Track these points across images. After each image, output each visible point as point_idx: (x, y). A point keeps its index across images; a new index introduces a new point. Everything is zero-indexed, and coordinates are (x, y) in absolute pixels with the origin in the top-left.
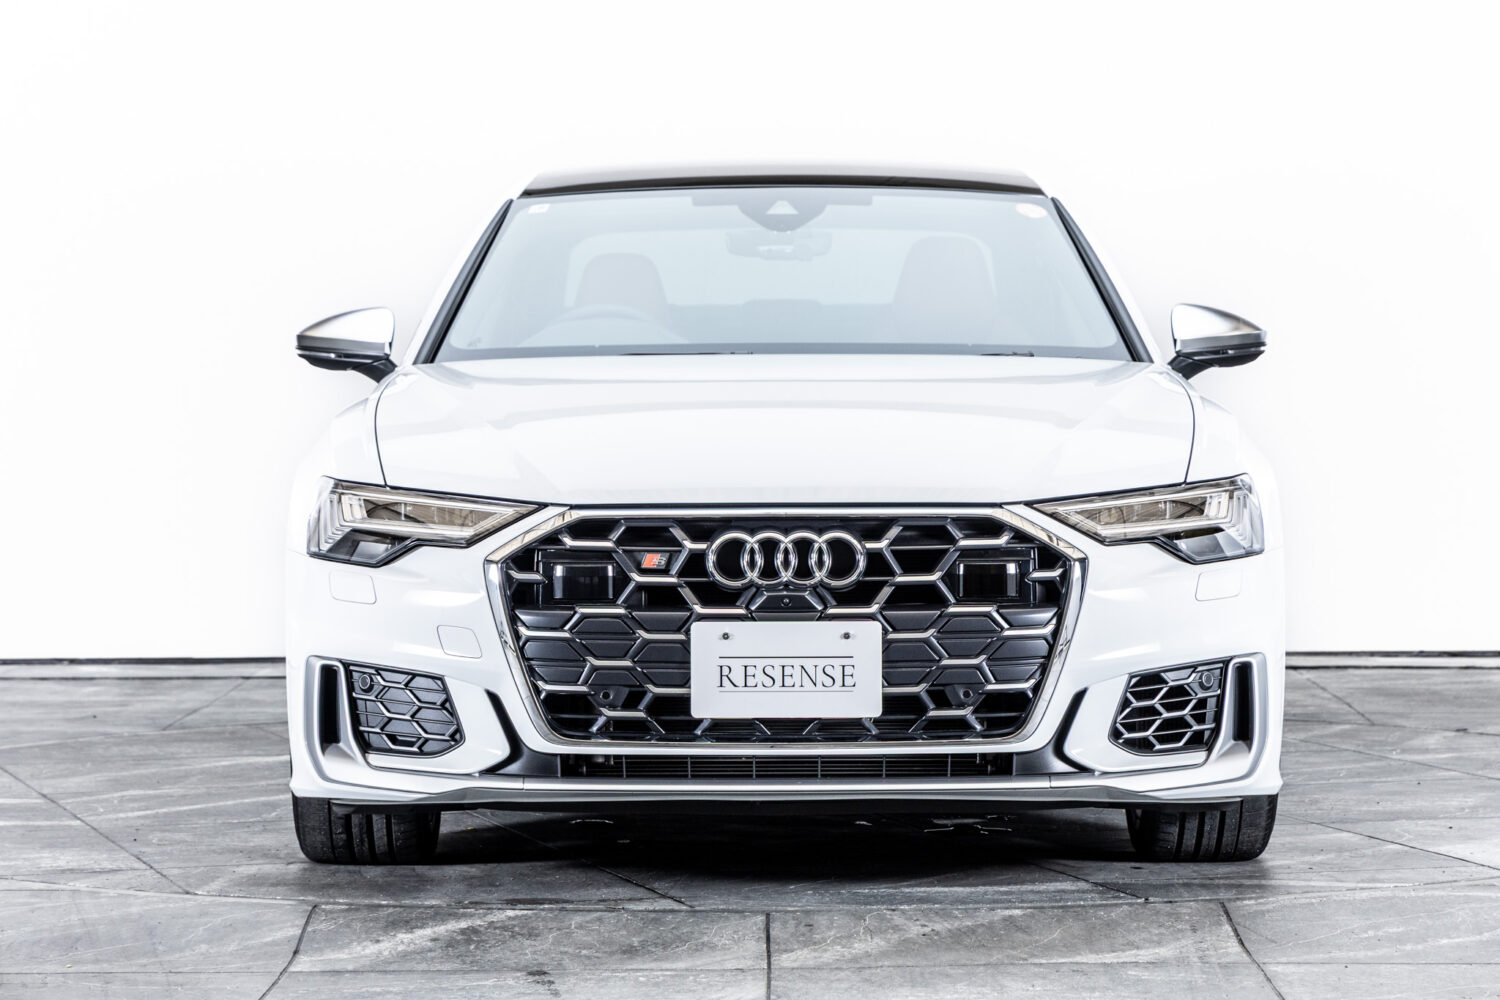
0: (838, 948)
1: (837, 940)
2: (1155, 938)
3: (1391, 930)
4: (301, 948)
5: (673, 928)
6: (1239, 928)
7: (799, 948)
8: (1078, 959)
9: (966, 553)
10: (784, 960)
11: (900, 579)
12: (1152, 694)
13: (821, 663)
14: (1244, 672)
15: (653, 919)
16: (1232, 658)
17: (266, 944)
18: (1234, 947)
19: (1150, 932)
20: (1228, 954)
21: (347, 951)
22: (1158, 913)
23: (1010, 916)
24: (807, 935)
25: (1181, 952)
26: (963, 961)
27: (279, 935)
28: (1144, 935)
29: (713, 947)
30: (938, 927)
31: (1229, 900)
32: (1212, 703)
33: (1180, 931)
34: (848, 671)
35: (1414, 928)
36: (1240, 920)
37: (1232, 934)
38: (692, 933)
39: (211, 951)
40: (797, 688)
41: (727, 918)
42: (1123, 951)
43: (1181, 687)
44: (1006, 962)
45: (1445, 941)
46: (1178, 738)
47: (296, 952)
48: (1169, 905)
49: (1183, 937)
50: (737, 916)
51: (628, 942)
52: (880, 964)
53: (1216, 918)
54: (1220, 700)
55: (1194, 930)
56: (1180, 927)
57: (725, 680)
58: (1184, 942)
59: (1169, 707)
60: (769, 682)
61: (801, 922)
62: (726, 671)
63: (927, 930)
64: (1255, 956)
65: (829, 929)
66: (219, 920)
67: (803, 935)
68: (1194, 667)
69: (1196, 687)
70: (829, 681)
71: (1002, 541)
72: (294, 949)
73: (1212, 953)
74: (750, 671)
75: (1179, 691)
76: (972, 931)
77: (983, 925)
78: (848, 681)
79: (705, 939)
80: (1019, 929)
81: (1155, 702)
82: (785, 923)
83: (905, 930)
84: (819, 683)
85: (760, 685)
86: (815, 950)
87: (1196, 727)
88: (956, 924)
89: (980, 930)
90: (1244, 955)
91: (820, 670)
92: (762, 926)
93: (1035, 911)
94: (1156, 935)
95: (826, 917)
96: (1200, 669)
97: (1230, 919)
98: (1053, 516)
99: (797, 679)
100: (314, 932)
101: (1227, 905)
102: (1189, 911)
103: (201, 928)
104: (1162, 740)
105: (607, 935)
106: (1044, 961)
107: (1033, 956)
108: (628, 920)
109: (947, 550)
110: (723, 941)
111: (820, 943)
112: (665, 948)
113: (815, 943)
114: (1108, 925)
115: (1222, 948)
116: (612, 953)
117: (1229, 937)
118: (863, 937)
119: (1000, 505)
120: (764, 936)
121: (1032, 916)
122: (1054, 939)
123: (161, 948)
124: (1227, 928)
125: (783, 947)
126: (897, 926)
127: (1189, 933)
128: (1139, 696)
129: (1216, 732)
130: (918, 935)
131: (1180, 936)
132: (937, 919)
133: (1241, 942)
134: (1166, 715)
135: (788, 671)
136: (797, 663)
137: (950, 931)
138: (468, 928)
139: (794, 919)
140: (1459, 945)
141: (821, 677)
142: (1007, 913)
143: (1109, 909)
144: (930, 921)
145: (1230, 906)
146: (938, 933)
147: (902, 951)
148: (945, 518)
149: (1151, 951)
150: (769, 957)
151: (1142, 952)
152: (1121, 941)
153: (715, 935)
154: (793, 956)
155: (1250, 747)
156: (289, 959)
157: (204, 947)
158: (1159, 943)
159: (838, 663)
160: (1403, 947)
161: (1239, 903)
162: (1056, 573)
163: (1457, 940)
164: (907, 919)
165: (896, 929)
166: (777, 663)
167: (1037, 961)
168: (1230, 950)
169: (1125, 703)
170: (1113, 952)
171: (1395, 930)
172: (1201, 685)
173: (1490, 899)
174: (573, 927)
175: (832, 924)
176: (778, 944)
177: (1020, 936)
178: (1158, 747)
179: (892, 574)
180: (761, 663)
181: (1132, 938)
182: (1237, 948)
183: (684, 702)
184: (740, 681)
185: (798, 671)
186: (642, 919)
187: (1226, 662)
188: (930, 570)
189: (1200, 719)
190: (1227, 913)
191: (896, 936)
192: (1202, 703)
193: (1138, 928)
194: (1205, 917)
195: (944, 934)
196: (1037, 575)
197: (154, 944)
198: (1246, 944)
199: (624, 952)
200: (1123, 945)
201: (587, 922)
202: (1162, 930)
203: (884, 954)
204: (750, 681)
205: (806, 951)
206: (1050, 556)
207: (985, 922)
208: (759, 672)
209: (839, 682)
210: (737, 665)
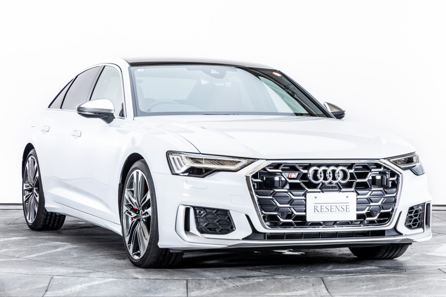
0: (208, 290)
1: (207, 288)
2: (302, 288)
3: (371, 286)
4: (48, 289)
5: (159, 284)
6: (327, 285)
7: (196, 290)
8: (279, 294)
10: (192, 294)
11: (357, 181)
13: (341, 205)
14: (428, 206)
15: (153, 282)
17: (38, 288)
18: (325, 291)
19: (300, 286)
20: (323, 293)
21: (61, 290)
22: (303, 281)
23: (259, 281)
24: (199, 286)
25: (309, 292)
26: (245, 295)
27: (41, 286)
28: (299, 287)
29: (171, 290)
30: (238, 284)
31: (324, 277)
32: (422, 215)
33: (309, 286)
34: (348, 207)
35: (378, 286)
36: (327, 283)
37: (324, 287)
38: (165, 286)
39: (21, 290)
40: (335, 212)
41: (175, 282)
42: (292, 292)
44: (258, 295)
45: (387, 289)
47: (46, 291)
48: (306, 278)
49: (310, 288)
50: (178, 281)
51: (145, 288)
52: (220, 295)
53: (320, 282)
55: (313, 285)
56: (309, 285)
57: (316, 210)
58: (310, 289)
60: (327, 210)
61: (197, 283)
62: (316, 207)
63: (234, 285)
64: (331, 294)
65: (205, 284)
66: (24, 281)
67: (198, 286)
69: (419, 210)
70: (343, 210)
71: (382, 169)
72: (46, 290)
73: (318, 292)
74: (322, 207)
75: (417, 212)
76: (248, 285)
77: (251, 284)
78: (348, 210)
79: (169, 287)
80: (262, 285)
81: (413, 215)
82: (192, 283)
83: (228, 285)
84: (340, 211)
85: (325, 211)
86: (201, 291)
87: (419, 222)
88: (243, 284)
89: (250, 285)
90: (328, 293)
91: (340, 207)
92: (185, 284)
93: (267, 280)
94: (302, 287)
95: (204, 281)
96: (420, 205)
97: (324, 283)
98: (391, 162)
99: (334, 210)
100: (52, 285)
101: (323, 278)
102: (312, 280)
103: (18, 283)
104: (413, 225)
105: (139, 286)
106: (269, 295)
107: (265, 293)
108: (145, 282)
110: (174, 288)
111: (203, 289)
112: (156, 290)
113: (201, 289)
114: (288, 284)
115: (321, 291)
116: (141, 292)
117: (324, 288)
118: (215, 287)
119: (378, 159)
120: (186, 287)
121: (265, 281)
122: (272, 288)
123: (6, 289)
124: (323, 285)
125: (191, 290)
126: (226, 284)
127: (312, 287)
128: (410, 213)
130: (232, 287)
131: (309, 287)
132: (237, 282)
133: (327, 290)
134: (414, 218)
135: (332, 207)
136: (335, 205)
137: (241, 285)
138: (98, 284)
139: (195, 282)
140: (391, 291)
141: (341, 209)
142: (258, 280)
143: (288, 279)
144: (235, 282)
145: (324, 279)
146: (238, 286)
147: (227, 291)
148: (367, 163)
149: (300, 292)
150: (187, 293)
151: (298, 292)
152: (292, 289)
153: (171, 287)
154: (194, 293)
156: (44, 293)
157: (19, 289)
158: (303, 290)
159: (345, 205)
160: (375, 291)
161: (327, 278)
162: (395, 179)
163: (390, 289)
164: (228, 282)
165: (225, 285)
166: (329, 205)
167: (266, 294)
168: (324, 292)
170: (289, 292)
171: (372, 286)
173: (401, 277)
174: (129, 284)
175: (206, 283)
176: (190, 289)
177: (262, 287)
178: (413, 227)
179: (355, 179)
180: (325, 205)
181: (295, 288)
182: (326, 291)
183: (304, 217)
184: (319, 210)
185: (335, 207)
186: (150, 281)
187: (425, 203)
188: (365, 178)
190: (323, 281)
191: (225, 287)
192: (420, 215)
193: (297, 285)
194: (317, 282)
195: (239, 286)
196: (390, 179)
197: (4, 288)
198: (329, 290)
199: (144, 291)
200: (292, 290)
201: (133, 282)
202: (304, 286)
203: (222, 292)
204: (322, 210)
205: (198, 291)
206: (393, 174)
207: (252, 283)
208: (325, 208)
209: (345, 210)
210: (319, 206)
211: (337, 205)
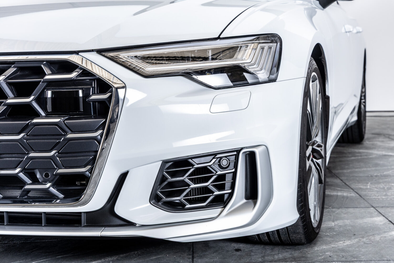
9: (51, 84)
12: (184, 173)
14: (251, 157)
16: (242, 149)
43: (205, 167)
54: (235, 174)
59: (195, 181)
68: (214, 155)
69: (216, 167)
71: (73, 75)
81: (185, 178)
87: (217, 193)
96: (218, 156)
98: (112, 59)
104: (191, 202)
109: (40, 81)
119: (77, 53)
128: (173, 174)
129: (231, 195)
134: (193, 186)
148: (41, 61)
155: (255, 204)
169: (162, 179)
172: (220, 166)
178: (188, 206)
179: (6, 97)
187: (238, 151)
189: (221, 187)
192: (222, 177)
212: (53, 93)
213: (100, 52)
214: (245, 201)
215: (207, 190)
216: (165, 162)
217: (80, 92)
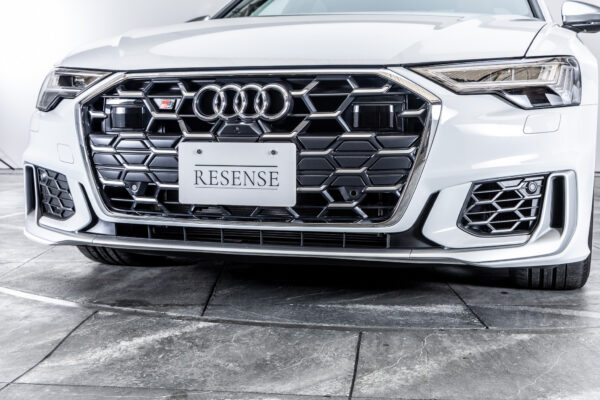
9: (358, 98)
11: (313, 116)
12: (491, 196)
13: (258, 170)
14: (559, 183)
16: (551, 173)
32: (535, 203)
34: (274, 175)
40: (242, 186)
43: (513, 192)
46: (509, 225)
54: (541, 201)
57: (199, 180)
59: (503, 205)
60: (225, 182)
62: (199, 174)
68: (523, 179)
69: (524, 192)
70: (262, 182)
71: (384, 90)
74: (214, 174)
75: (512, 194)
78: (274, 182)
81: (493, 202)
84: (256, 184)
85: (220, 183)
87: (523, 218)
91: (256, 174)
96: (527, 179)
99: (242, 180)
104: (497, 226)
109: (346, 97)
119: (385, 67)
128: (482, 197)
129: (536, 222)
134: (500, 210)
135: (237, 175)
136: (242, 170)
141: (257, 180)
148: (347, 75)
155: (561, 233)
159: (267, 170)
162: (418, 112)
166: (230, 169)
169: (470, 202)
172: (528, 191)
178: (494, 231)
179: (308, 112)
180: (220, 169)
183: (174, 194)
184: (207, 181)
185: (242, 175)
187: (546, 176)
188: (333, 110)
189: (527, 213)
192: (528, 203)
196: (406, 113)
204: (214, 181)
206: (415, 101)
208: (219, 175)
209: (268, 183)
210: (206, 171)
211: (249, 171)
212: (360, 108)
213: (408, 67)
214: (549, 229)
215: (513, 215)
216: (475, 184)
217: (391, 107)
